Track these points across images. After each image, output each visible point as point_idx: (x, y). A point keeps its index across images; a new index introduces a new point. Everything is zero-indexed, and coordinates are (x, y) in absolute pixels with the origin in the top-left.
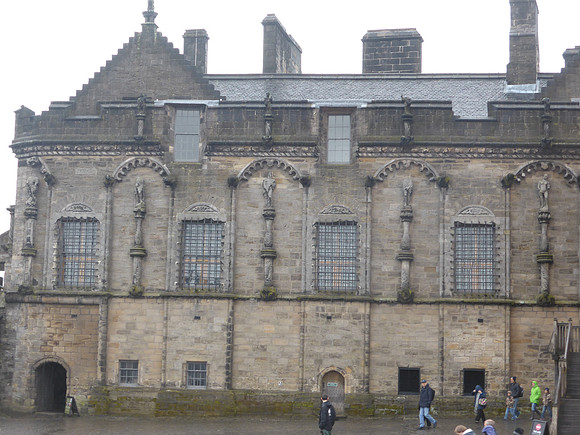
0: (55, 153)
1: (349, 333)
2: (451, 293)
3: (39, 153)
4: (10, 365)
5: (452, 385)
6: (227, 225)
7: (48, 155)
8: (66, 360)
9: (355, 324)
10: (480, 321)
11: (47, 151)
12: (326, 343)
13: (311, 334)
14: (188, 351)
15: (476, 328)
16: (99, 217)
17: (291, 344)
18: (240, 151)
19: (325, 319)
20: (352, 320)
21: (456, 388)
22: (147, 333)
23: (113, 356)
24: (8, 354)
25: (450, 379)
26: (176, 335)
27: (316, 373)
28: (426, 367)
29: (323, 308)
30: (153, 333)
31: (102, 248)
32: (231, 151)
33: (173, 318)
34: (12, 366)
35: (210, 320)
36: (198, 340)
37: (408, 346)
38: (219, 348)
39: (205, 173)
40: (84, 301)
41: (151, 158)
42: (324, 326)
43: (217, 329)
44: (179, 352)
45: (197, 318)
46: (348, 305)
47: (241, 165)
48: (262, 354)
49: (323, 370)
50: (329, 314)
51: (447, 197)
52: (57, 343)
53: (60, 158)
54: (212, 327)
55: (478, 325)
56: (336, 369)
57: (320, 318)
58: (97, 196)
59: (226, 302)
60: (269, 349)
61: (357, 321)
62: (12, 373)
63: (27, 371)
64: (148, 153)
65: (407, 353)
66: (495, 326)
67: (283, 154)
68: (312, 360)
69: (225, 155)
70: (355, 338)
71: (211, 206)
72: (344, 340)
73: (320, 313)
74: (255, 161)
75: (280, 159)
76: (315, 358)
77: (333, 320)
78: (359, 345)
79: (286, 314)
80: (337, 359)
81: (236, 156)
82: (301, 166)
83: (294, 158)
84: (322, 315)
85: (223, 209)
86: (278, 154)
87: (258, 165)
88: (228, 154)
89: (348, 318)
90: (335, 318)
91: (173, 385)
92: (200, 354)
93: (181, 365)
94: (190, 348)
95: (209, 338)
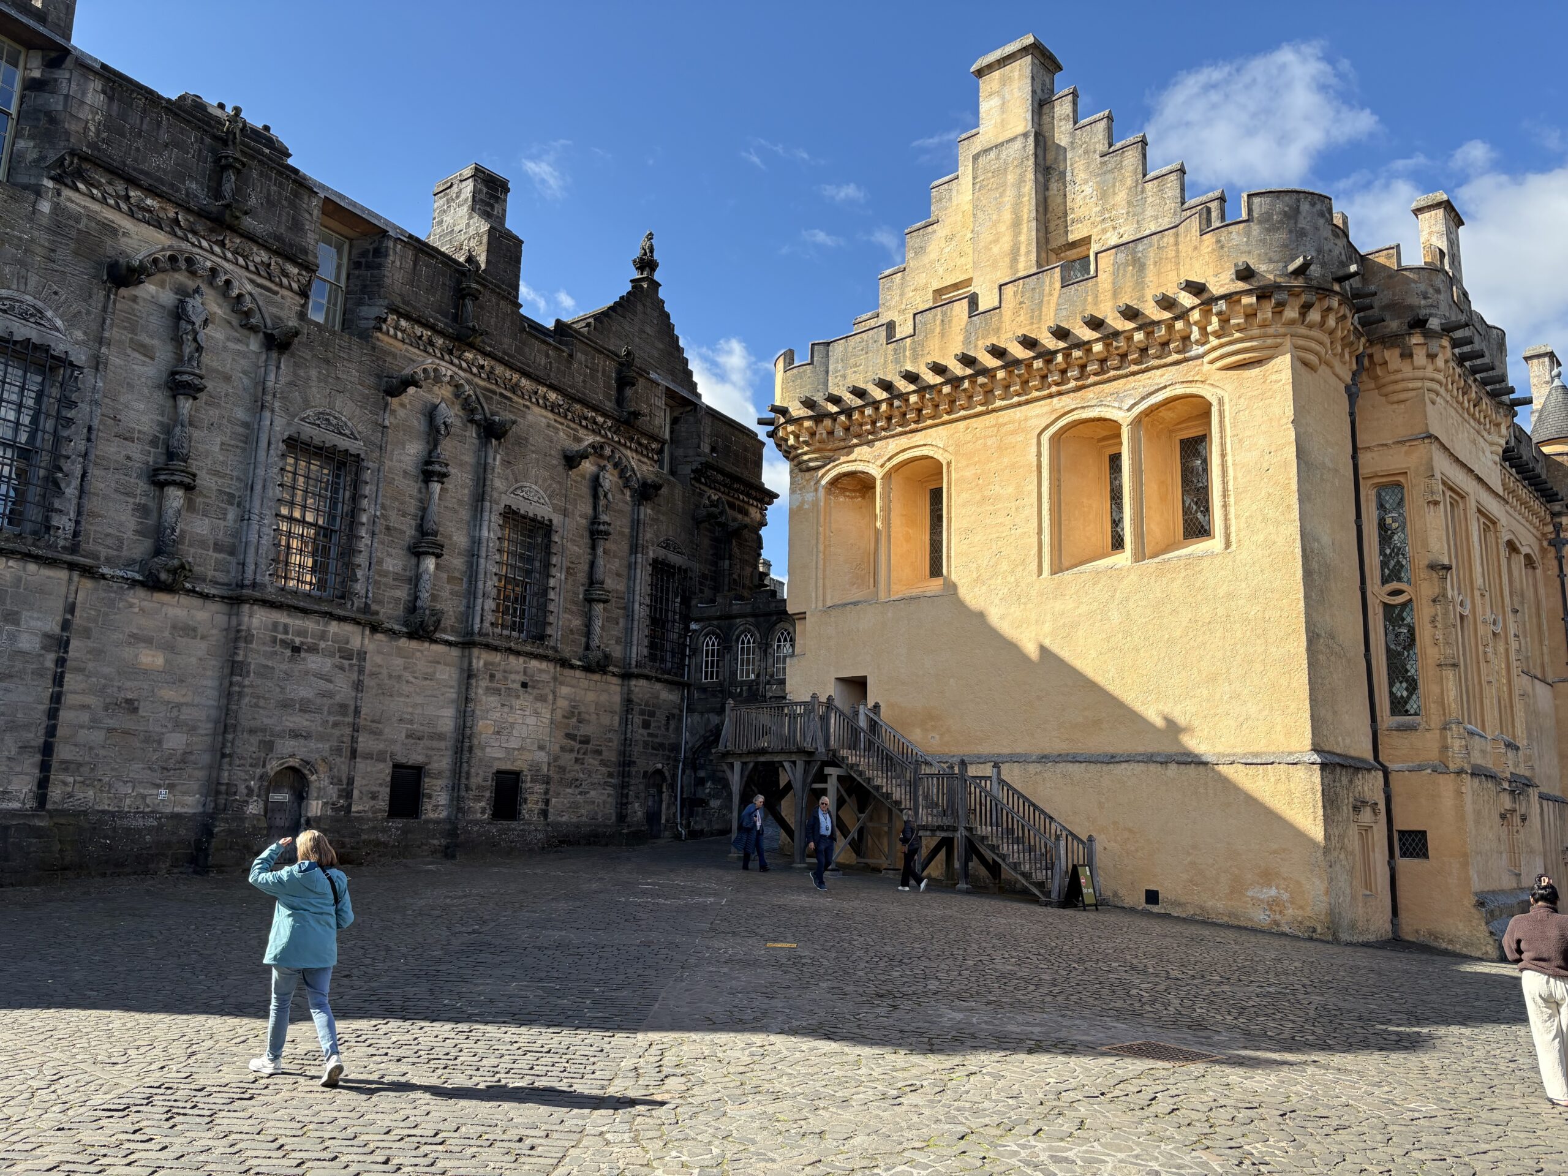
1: (331, 686)
5: (478, 799)
6: (87, 377)
9: (342, 668)
10: (524, 685)
12: (285, 705)
13: (257, 681)
15: (518, 697)
17: (198, 701)
18: (147, 209)
19: (288, 652)
20: (337, 660)
21: (483, 804)
25: (478, 788)
27: (259, 771)
28: (433, 764)
29: (286, 626)
32: (125, 198)
35: (11, 617)
37: (411, 722)
39: (42, 222)
42: (284, 666)
43: (28, 642)
46: (334, 627)
47: (141, 242)
48: (126, 721)
49: (273, 765)
50: (298, 641)
51: (498, 457)
54: (13, 638)
55: (522, 690)
56: (297, 763)
57: (278, 647)
59: (62, 574)
60: (145, 708)
61: (346, 663)
65: (408, 736)
66: (542, 698)
67: (241, 261)
68: (254, 740)
69: (104, 201)
70: (338, 698)
71: (49, 314)
72: (319, 701)
73: (280, 636)
74: (170, 247)
75: (226, 265)
76: (260, 736)
77: (303, 654)
78: (345, 714)
79: (194, 630)
80: (302, 741)
81: (131, 214)
82: (272, 303)
83: (259, 280)
84: (283, 641)
85: (79, 335)
86: (229, 255)
87: (173, 259)
88: (111, 202)
89: (332, 655)
90: (307, 651)
95: (4, 666)
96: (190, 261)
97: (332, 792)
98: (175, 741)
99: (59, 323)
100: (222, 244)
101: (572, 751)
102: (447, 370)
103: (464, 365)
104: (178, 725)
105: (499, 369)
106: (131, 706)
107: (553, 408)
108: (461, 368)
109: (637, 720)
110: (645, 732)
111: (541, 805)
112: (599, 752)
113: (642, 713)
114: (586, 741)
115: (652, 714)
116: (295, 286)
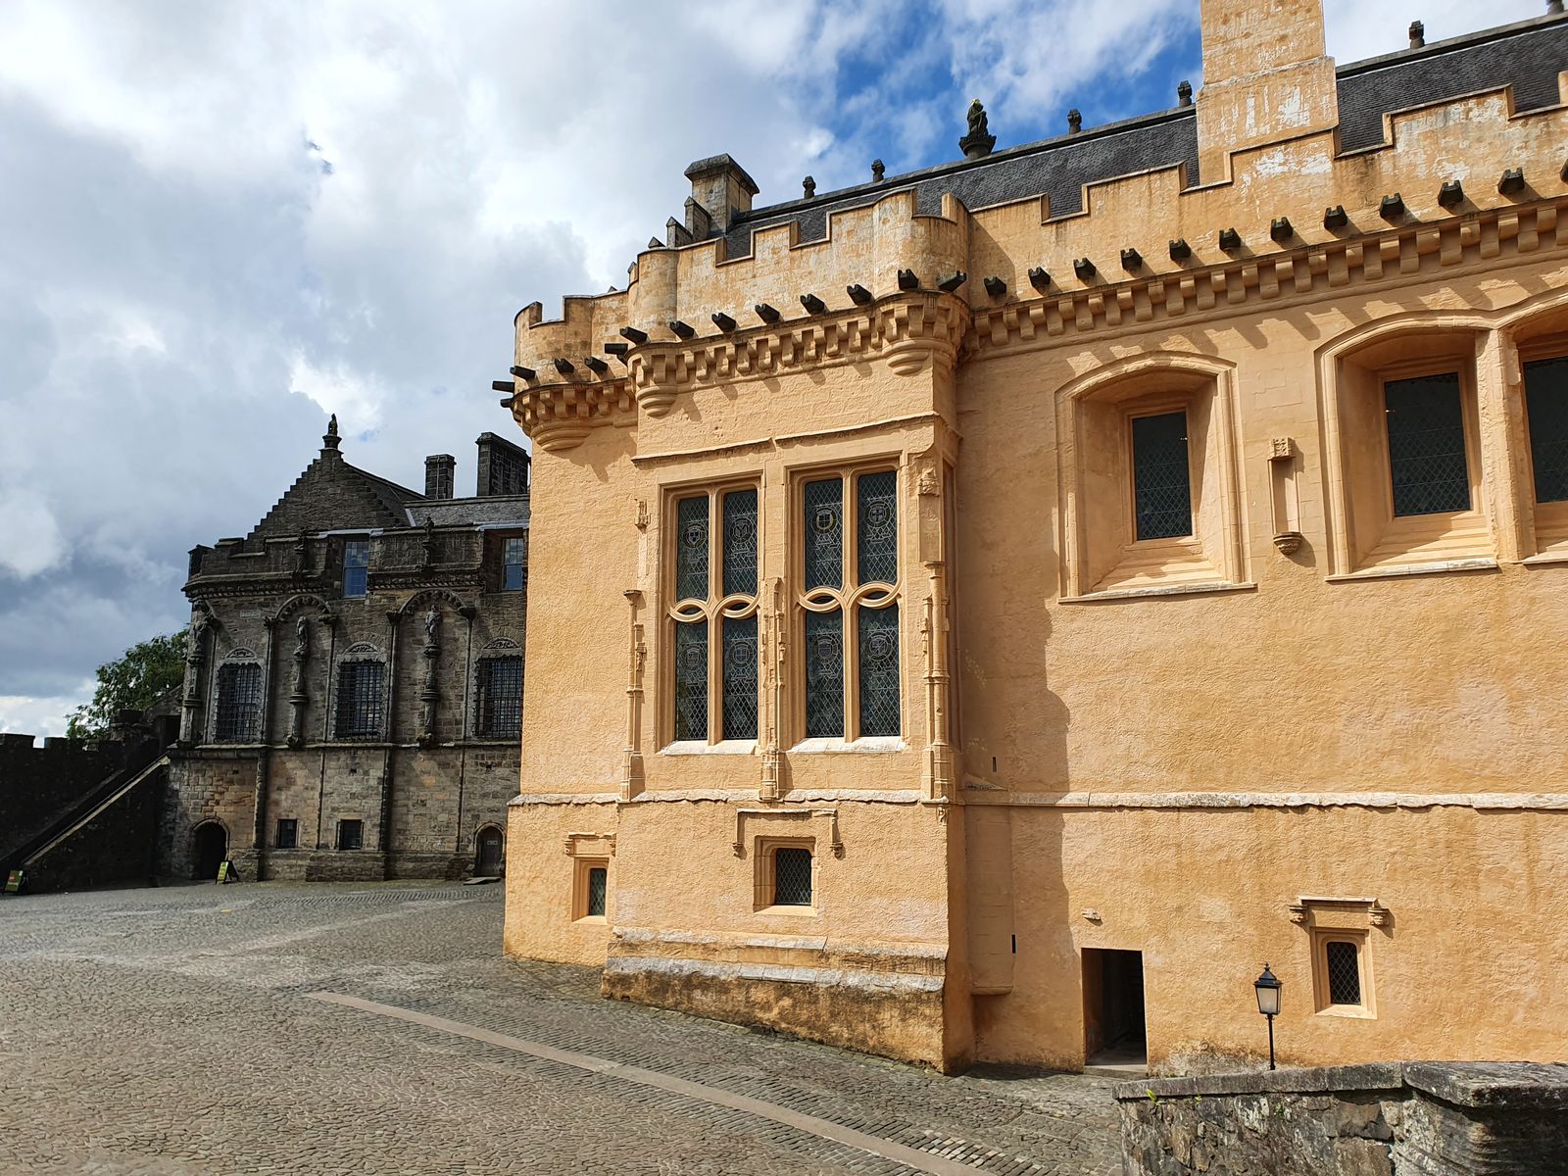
0: (220, 594)
1: (509, 783)
3: (205, 596)
4: (170, 828)
6: (387, 665)
7: (214, 597)
8: (226, 820)
9: (516, 773)
11: (212, 593)
12: (485, 796)
13: (470, 786)
14: (343, 808)
16: (261, 662)
17: (452, 797)
18: (401, 583)
19: (485, 769)
20: (512, 769)
22: (307, 788)
23: (273, 815)
24: (170, 816)
26: (331, 790)
27: (473, 830)
29: (483, 756)
30: (312, 789)
31: (262, 697)
32: (393, 583)
33: (328, 771)
34: (173, 829)
35: (366, 773)
36: (353, 796)
38: (374, 804)
39: (367, 609)
40: (243, 754)
41: (314, 596)
42: (483, 776)
43: (373, 782)
44: (334, 809)
45: (353, 771)
46: (508, 752)
47: (404, 598)
48: (422, 811)
49: (480, 827)
50: (489, 762)
52: (218, 803)
53: (226, 600)
54: (367, 781)
56: (493, 824)
57: (480, 767)
58: (259, 640)
59: (383, 752)
60: (429, 803)
62: (172, 837)
63: (186, 833)
64: (309, 590)
67: (446, 584)
68: (470, 815)
69: (386, 589)
70: (515, 789)
71: (372, 645)
72: (503, 791)
73: (479, 761)
74: (418, 594)
75: (443, 589)
76: (473, 813)
77: (492, 769)
79: (444, 764)
80: (495, 814)
81: (398, 589)
82: (466, 596)
83: (457, 588)
84: (482, 764)
85: (383, 649)
86: (440, 584)
87: (422, 597)
88: (389, 587)
89: (509, 766)
90: (495, 766)
91: (326, 846)
92: (355, 811)
93: (335, 824)
94: (345, 805)
95: (365, 793)
96: (429, 594)
98: (443, 817)
99: (375, 648)
100: (435, 582)
104: (444, 810)
106: (424, 803)
116: (473, 583)
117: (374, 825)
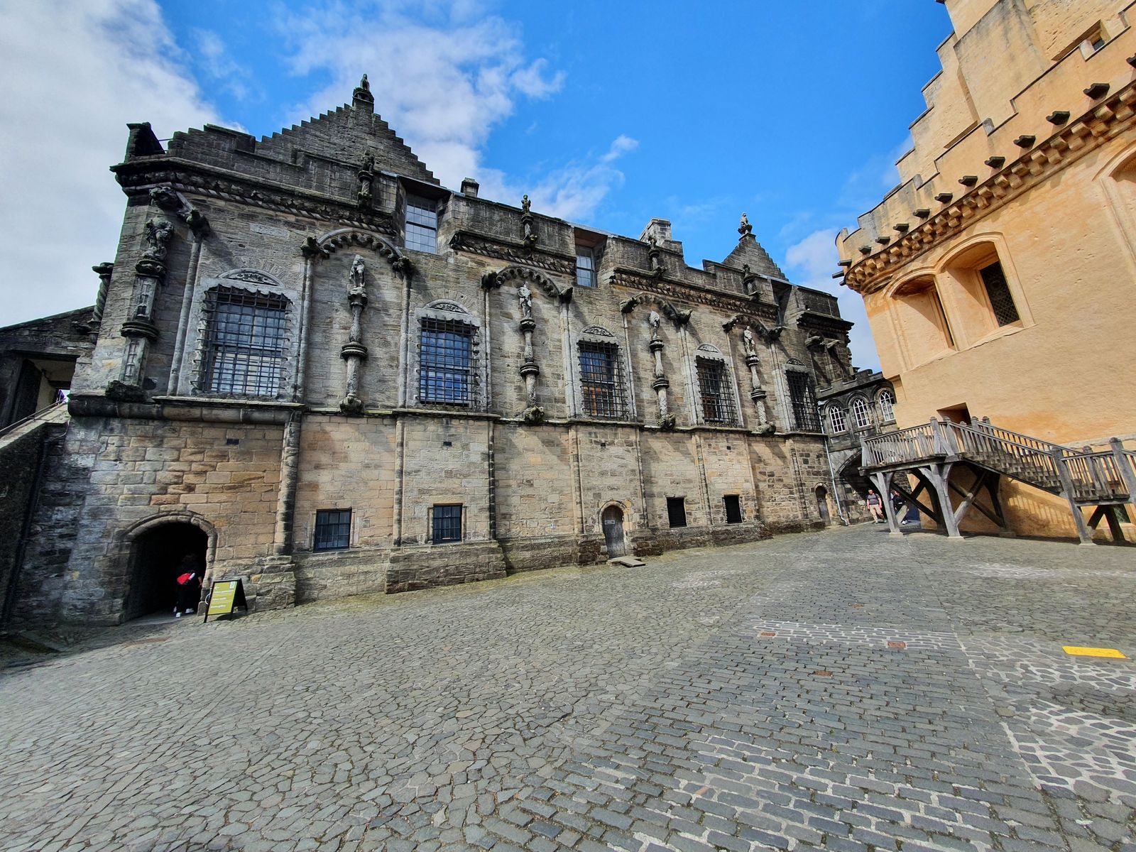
0: (213, 192)
1: (624, 461)
2: (703, 421)
3: (180, 186)
4: (63, 535)
5: (718, 512)
6: (482, 329)
7: (199, 193)
8: (210, 516)
9: (629, 451)
10: (729, 448)
11: (195, 184)
12: (603, 474)
13: (587, 464)
14: (436, 489)
15: (727, 455)
16: (290, 295)
17: (561, 476)
18: (495, 251)
19: (600, 447)
20: (626, 448)
21: (721, 515)
22: (367, 466)
23: (307, 504)
25: (716, 506)
26: (417, 468)
27: (596, 510)
28: (689, 497)
29: (595, 434)
30: (377, 467)
32: (485, 248)
33: (410, 443)
35: (465, 447)
36: (450, 474)
37: (672, 475)
38: (479, 484)
39: (451, 267)
41: (377, 235)
42: (599, 454)
43: (476, 458)
44: (422, 492)
45: (448, 444)
46: (620, 431)
47: (496, 267)
50: (603, 441)
52: (190, 489)
54: (468, 456)
55: (728, 452)
56: (615, 503)
57: (594, 445)
58: (288, 266)
59: (485, 423)
60: (536, 483)
61: (630, 448)
62: (67, 552)
65: (671, 483)
66: (740, 454)
67: (541, 264)
68: (591, 494)
69: (475, 253)
70: (630, 468)
71: (461, 306)
72: (620, 469)
73: (593, 439)
74: (509, 267)
75: (537, 269)
76: (593, 491)
77: (607, 447)
78: (635, 475)
79: (553, 442)
80: (615, 491)
81: (489, 256)
82: (560, 281)
83: (552, 272)
84: (596, 442)
85: (475, 312)
86: (535, 263)
88: (479, 251)
89: (622, 445)
90: (609, 445)
91: (414, 541)
92: (453, 493)
93: (425, 510)
94: (439, 485)
95: (465, 471)
96: (520, 271)
97: (637, 517)
98: (554, 498)
99: (466, 309)
100: (531, 259)
101: (765, 481)
102: (652, 296)
103: (659, 290)
104: (554, 490)
105: (678, 289)
106: (530, 483)
107: (710, 303)
108: (658, 293)
109: (800, 460)
110: (806, 466)
111: (755, 513)
112: (782, 480)
113: (801, 455)
114: (772, 475)
115: (808, 455)
116: (568, 270)
117: (481, 509)
